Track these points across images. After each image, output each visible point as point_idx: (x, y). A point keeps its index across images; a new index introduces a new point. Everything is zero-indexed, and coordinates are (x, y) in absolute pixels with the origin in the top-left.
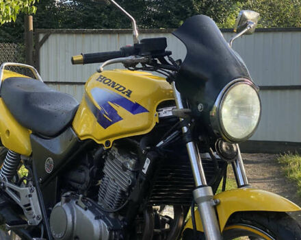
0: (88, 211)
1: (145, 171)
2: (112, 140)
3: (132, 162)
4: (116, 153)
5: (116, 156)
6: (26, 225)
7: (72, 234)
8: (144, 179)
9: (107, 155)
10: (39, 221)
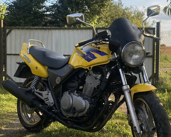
0: (79, 97)
1: (107, 78)
2: (92, 67)
3: (100, 76)
4: (91, 72)
5: (92, 74)
6: (47, 106)
7: (72, 106)
8: (107, 81)
9: (87, 74)
10: (53, 105)
